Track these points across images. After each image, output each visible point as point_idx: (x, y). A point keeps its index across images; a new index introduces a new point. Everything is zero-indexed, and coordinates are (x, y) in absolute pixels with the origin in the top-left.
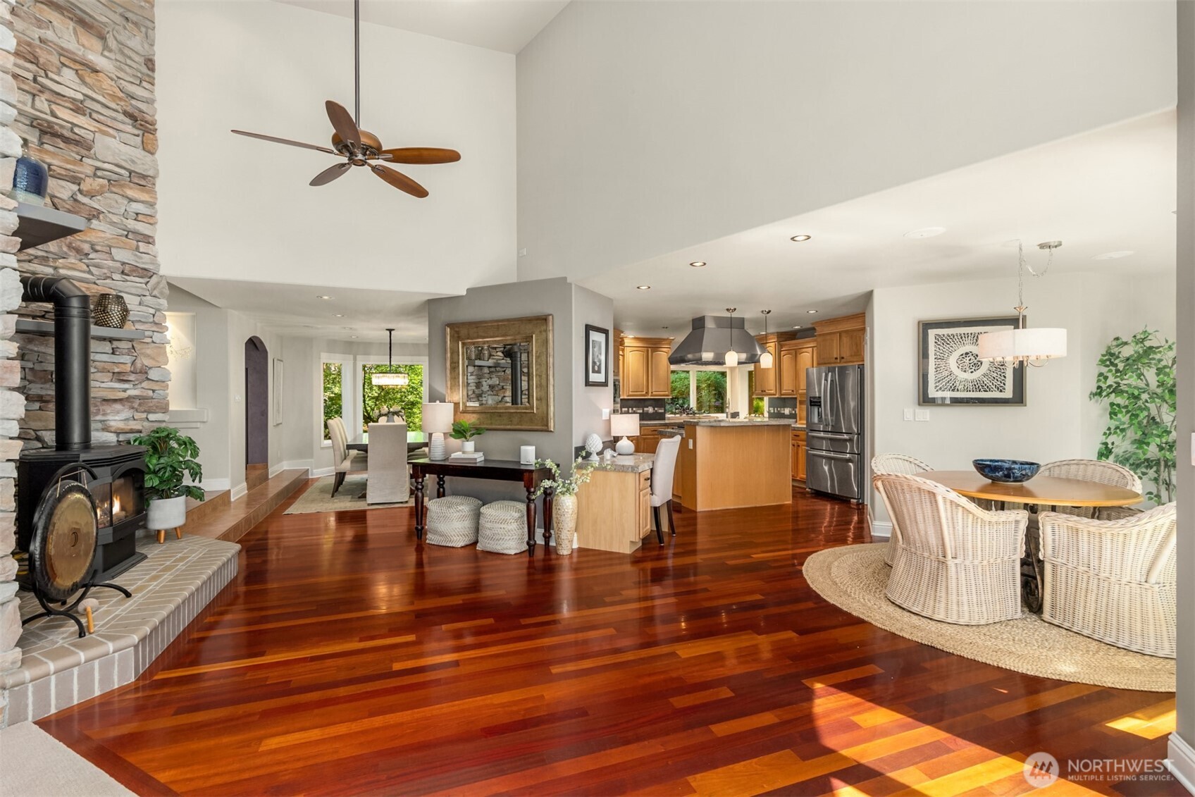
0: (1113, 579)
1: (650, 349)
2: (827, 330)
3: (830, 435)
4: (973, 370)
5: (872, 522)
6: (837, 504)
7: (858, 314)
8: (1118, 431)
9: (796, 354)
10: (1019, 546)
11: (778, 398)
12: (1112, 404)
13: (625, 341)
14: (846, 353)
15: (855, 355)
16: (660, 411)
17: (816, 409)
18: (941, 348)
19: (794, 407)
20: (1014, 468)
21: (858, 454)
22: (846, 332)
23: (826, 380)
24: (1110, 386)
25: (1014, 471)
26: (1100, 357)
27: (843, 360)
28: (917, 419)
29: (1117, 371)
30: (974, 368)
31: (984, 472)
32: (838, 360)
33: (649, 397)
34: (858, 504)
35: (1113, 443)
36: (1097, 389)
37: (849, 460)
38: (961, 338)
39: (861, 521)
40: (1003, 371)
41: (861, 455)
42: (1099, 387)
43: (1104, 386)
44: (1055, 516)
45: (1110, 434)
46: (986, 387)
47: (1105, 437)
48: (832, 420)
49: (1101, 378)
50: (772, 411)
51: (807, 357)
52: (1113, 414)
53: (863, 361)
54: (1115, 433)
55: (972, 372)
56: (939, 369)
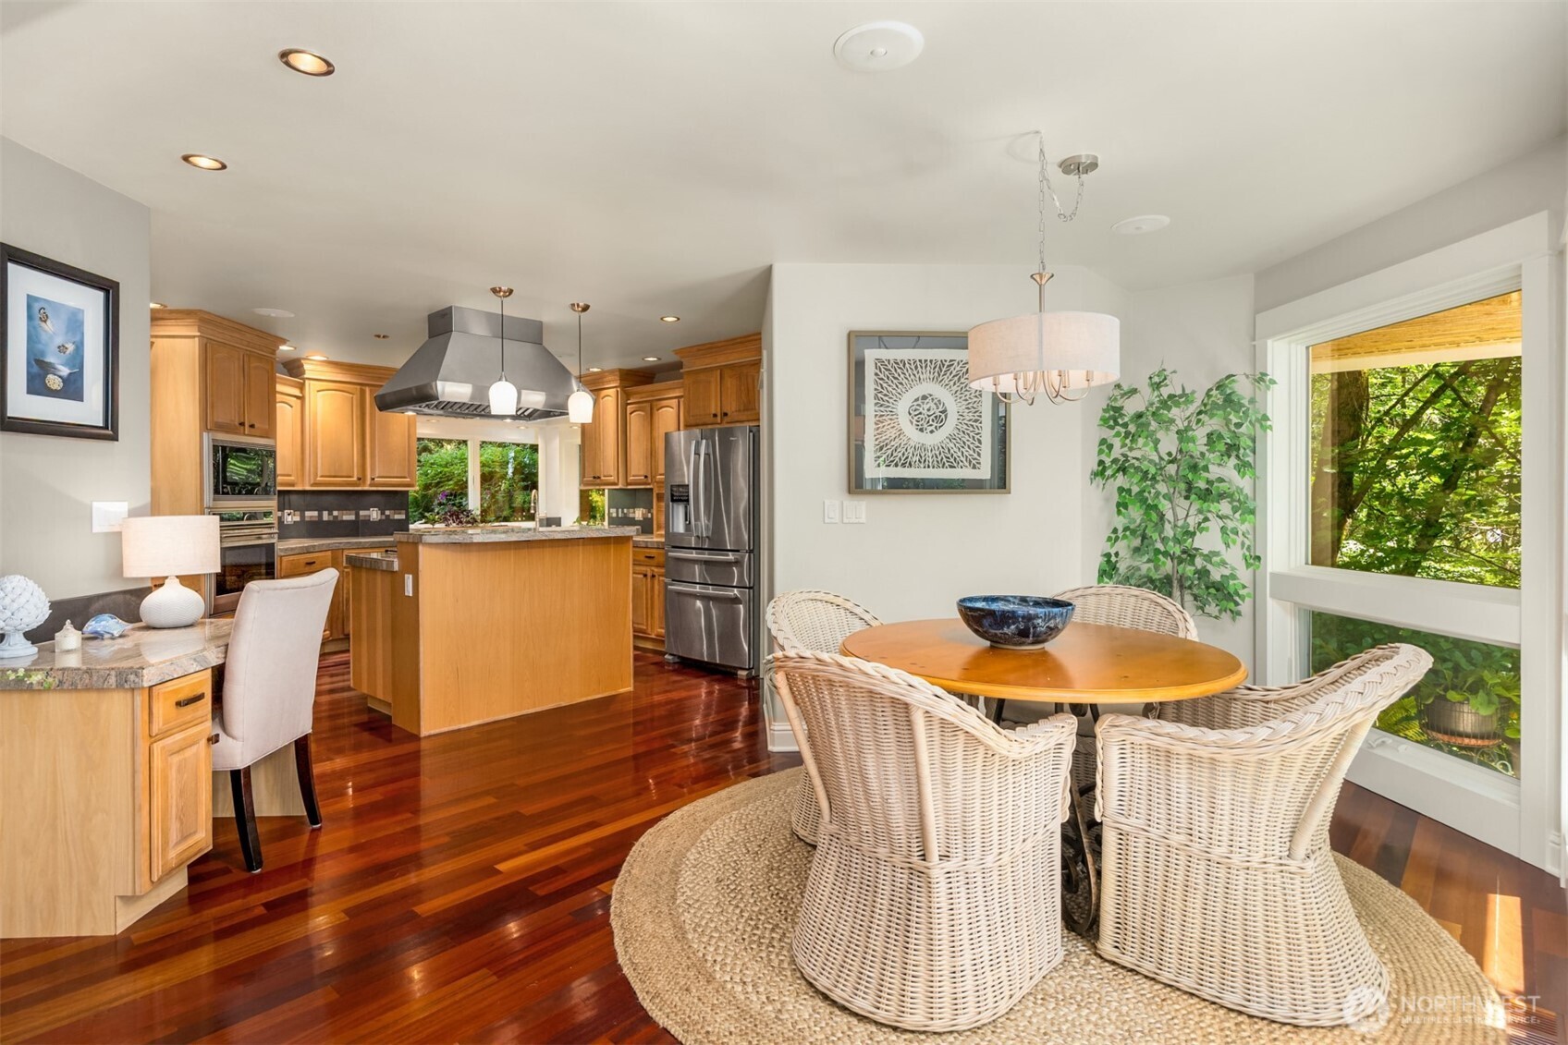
0: (1236, 859)
1: (367, 389)
2: (700, 364)
3: (706, 556)
4: (933, 428)
5: (770, 725)
6: (719, 681)
7: (749, 336)
8: (1128, 533)
9: (651, 409)
10: (1059, 797)
11: (620, 489)
12: (1121, 490)
13: (306, 367)
14: (731, 407)
15: (744, 410)
16: (397, 517)
17: (680, 510)
18: (885, 385)
19: (649, 508)
20: (1037, 617)
21: (750, 588)
22: (732, 367)
23: (697, 453)
24: (1115, 461)
25: (1036, 622)
26: (1101, 413)
27: (726, 419)
28: (845, 520)
29: (1127, 434)
30: (935, 424)
31: (981, 626)
32: (719, 419)
33: (366, 488)
34: (750, 679)
35: (1117, 554)
36: (1099, 466)
37: (736, 600)
38: (916, 367)
39: (755, 718)
40: (977, 431)
41: (754, 588)
42: (1101, 463)
43: (1108, 461)
44: (1128, 725)
45: (1117, 539)
46: (952, 460)
47: (1110, 543)
48: (707, 527)
49: (1104, 447)
50: (614, 515)
51: (668, 415)
52: (1122, 506)
53: (758, 420)
54: (1125, 537)
55: (932, 432)
56: (881, 425)
